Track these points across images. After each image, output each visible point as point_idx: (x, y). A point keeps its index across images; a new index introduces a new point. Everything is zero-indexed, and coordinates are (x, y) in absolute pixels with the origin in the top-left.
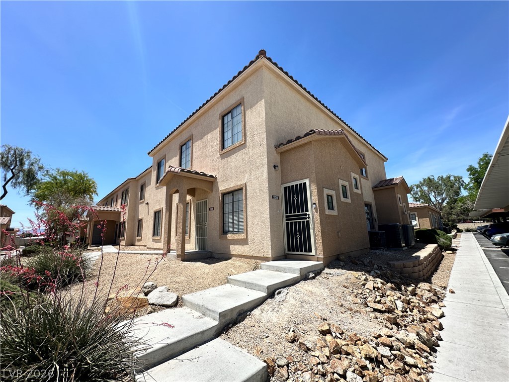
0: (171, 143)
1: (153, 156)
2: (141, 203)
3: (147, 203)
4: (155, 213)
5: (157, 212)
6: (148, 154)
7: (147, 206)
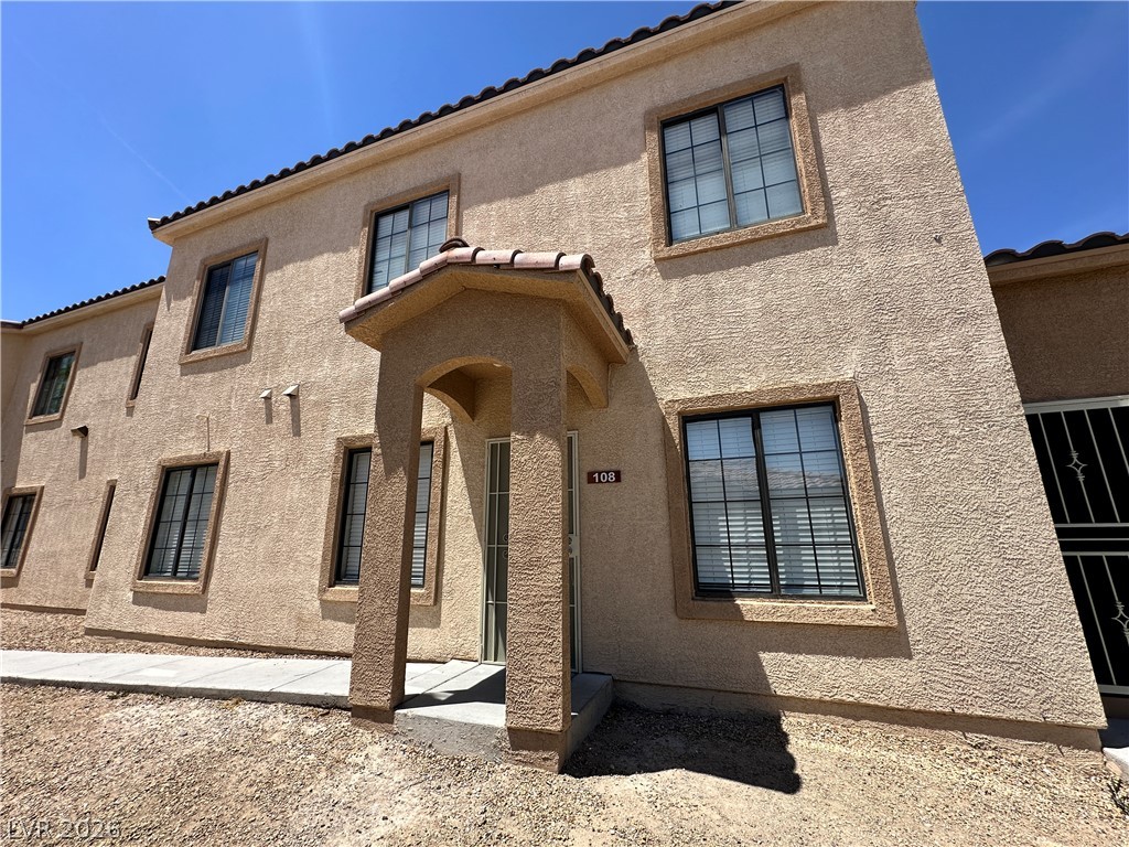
0: (305, 198)
1: (177, 241)
2: (33, 428)
3: (84, 431)
4: (168, 473)
5: (182, 468)
6: (153, 226)
7: (77, 440)
